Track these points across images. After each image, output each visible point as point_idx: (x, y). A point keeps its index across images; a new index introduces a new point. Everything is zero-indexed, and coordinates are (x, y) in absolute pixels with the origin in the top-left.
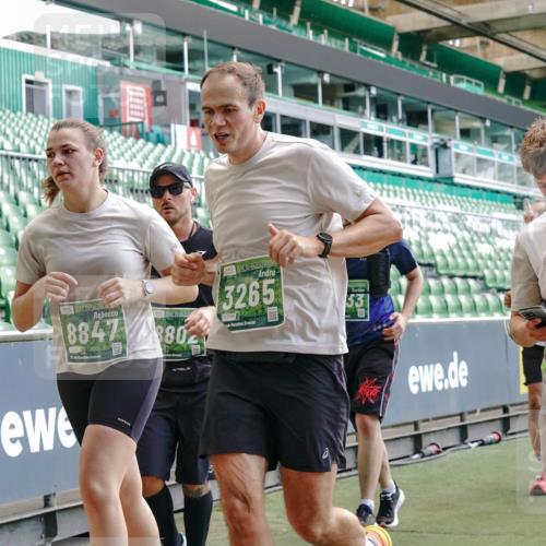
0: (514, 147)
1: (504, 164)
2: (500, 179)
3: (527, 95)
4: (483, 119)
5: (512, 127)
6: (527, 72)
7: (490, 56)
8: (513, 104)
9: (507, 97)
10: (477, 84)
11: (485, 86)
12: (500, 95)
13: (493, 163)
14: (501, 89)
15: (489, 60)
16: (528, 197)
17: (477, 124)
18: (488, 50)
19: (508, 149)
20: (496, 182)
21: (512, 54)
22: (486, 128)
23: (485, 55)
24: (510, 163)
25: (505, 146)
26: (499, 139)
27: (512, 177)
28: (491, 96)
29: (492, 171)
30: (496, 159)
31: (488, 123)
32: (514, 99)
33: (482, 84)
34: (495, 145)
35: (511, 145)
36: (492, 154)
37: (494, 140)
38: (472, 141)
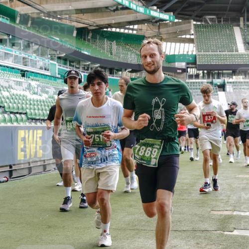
0: (22, 48)
1: (17, 56)
2: (14, 63)
3: (29, 25)
4: (9, 35)
5: (21, 39)
6: (30, 14)
7: (13, 6)
8: (23, 29)
9: (20, 25)
10: (6, 19)
11: (10, 20)
12: (17, 24)
13: (12, 55)
14: (18, 21)
15: (13, 8)
16: (27, 71)
17: (6, 37)
18: (13, 3)
19: (20, 49)
20: (13, 64)
21: (24, 6)
22: (9, 39)
23: (11, 6)
24: (20, 55)
25: (18, 47)
26: (16, 44)
27: (20, 62)
28: (13, 25)
29: (11, 59)
30: (14, 53)
31: (11, 37)
32: (23, 26)
33: (9, 19)
34: (13, 47)
35: (21, 47)
36: (12, 51)
37: (13, 45)
38: (3, 45)
